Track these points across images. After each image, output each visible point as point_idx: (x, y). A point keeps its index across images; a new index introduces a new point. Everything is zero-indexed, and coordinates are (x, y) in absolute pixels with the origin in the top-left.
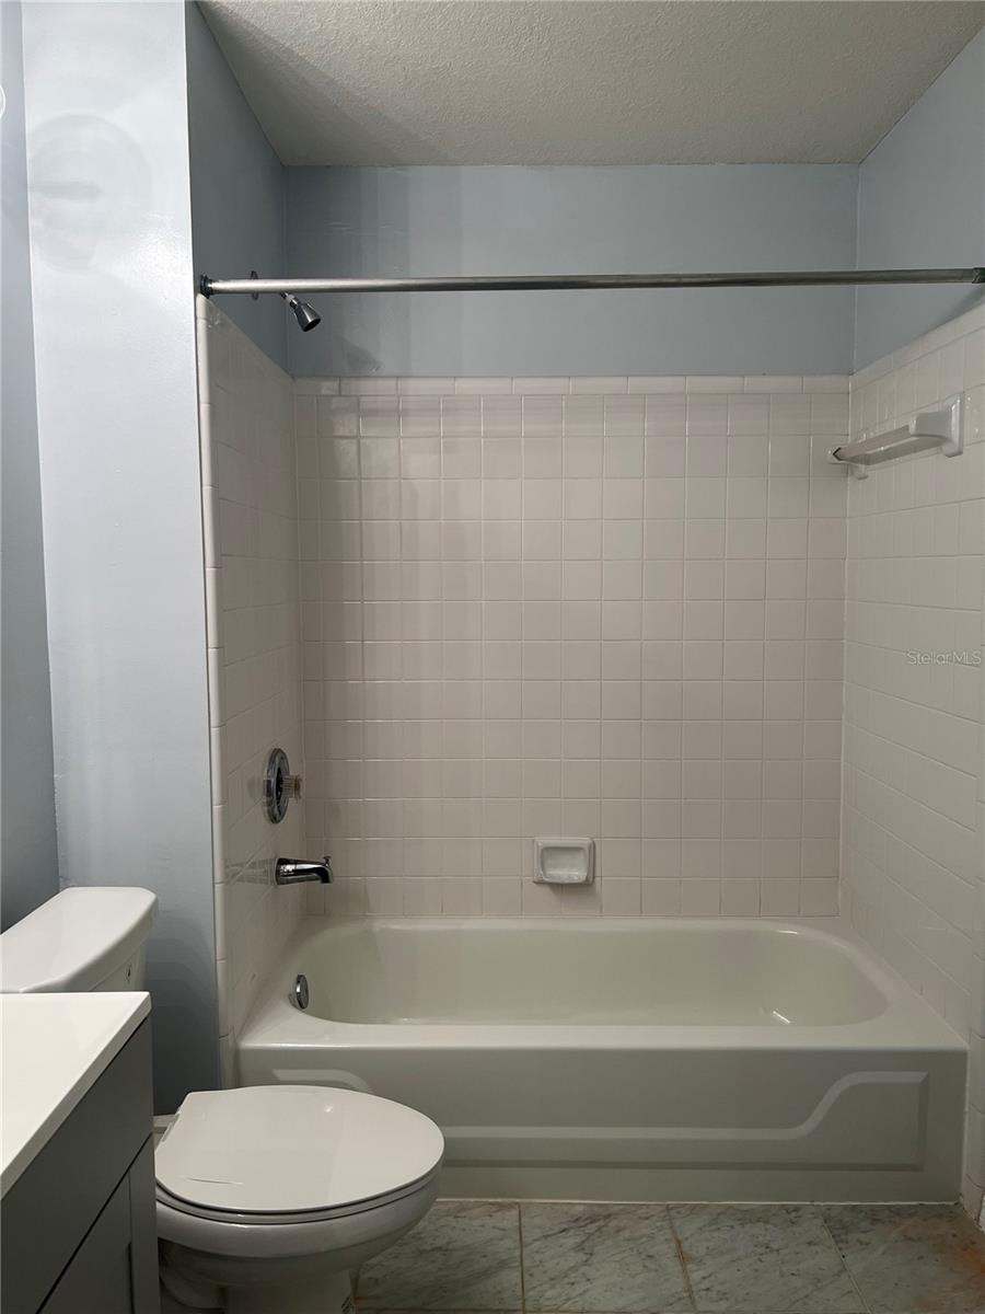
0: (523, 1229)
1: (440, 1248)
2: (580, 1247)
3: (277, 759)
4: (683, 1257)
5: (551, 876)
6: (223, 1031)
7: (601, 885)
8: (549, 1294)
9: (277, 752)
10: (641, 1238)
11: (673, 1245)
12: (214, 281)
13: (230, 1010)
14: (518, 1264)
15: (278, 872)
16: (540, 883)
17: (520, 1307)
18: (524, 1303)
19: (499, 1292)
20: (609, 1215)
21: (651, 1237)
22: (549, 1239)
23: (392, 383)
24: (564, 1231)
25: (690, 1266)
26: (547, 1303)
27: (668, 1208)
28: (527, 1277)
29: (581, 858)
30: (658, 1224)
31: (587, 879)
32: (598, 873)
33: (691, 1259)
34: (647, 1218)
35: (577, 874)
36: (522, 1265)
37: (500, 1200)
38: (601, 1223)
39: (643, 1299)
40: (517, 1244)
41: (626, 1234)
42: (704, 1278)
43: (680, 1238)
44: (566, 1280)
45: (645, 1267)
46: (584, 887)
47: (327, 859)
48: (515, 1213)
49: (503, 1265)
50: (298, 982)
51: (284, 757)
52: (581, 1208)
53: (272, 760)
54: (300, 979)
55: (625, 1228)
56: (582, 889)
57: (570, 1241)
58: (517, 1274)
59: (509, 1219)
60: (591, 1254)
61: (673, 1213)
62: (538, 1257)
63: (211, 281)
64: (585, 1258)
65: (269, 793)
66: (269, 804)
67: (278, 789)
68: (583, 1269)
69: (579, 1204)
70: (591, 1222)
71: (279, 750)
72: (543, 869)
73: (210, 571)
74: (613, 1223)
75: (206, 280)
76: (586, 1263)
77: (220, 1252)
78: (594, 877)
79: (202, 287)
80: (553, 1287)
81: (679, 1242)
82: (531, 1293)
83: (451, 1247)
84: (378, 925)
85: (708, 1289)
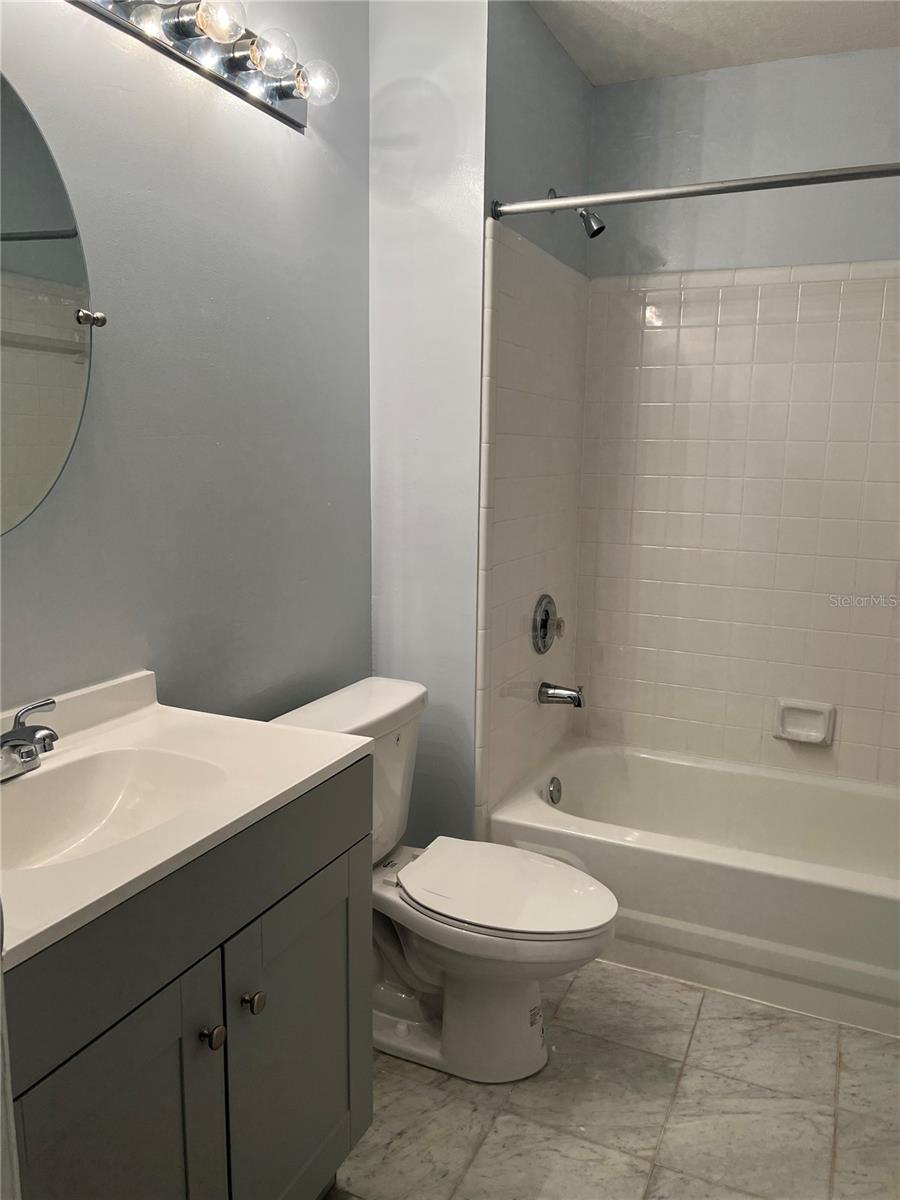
0: (702, 1009)
1: (629, 1003)
2: (748, 1034)
3: (544, 603)
4: (839, 1064)
5: (789, 733)
6: (477, 802)
7: (842, 748)
8: (709, 1058)
9: (545, 597)
10: (806, 1041)
11: (835, 1054)
12: (504, 205)
13: (485, 788)
14: (690, 1030)
15: (540, 692)
16: (778, 738)
17: (681, 1059)
18: (686, 1058)
19: (667, 1045)
20: (783, 1018)
21: (817, 1043)
22: (723, 1021)
23: (675, 278)
24: (738, 1018)
25: (842, 1074)
26: (705, 1063)
27: (840, 1027)
28: (693, 1042)
29: (821, 722)
30: (827, 1036)
31: (824, 740)
32: (837, 737)
33: (846, 1068)
34: (817, 1029)
35: (815, 734)
36: (693, 1032)
37: (689, 983)
38: (774, 1022)
39: (791, 1085)
40: (694, 1017)
41: (794, 1035)
42: (854, 1086)
43: (843, 1051)
44: (728, 1053)
45: (802, 1063)
46: (824, 747)
47: (580, 688)
48: (700, 995)
49: (677, 1028)
50: (552, 782)
51: (551, 602)
52: (758, 1007)
53: (539, 603)
54: (554, 780)
55: (792, 1031)
56: (822, 748)
57: (740, 1026)
58: (685, 1039)
59: (694, 999)
60: (756, 1041)
61: (844, 1031)
62: (708, 1031)
63: (501, 205)
64: (749, 1042)
65: (535, 628)
66: (535, 637)
67: (545, 626)
68: (745, 1050)
69: (759, 1004)
70: (765, 1019)
71: (548, 596)
72: (782, 725)
73: (485, 446)
74: (785, 1025)
75: (497, 204)
76: (749, 1046)
77: (437, 942)
78: (832, 740)
79: (493, 211)
80: (713, 1054)
81: (840, 1054)
82: (695, 1054)
83: (638, 1004)
84: (629, 751)
85: (853, 1095)
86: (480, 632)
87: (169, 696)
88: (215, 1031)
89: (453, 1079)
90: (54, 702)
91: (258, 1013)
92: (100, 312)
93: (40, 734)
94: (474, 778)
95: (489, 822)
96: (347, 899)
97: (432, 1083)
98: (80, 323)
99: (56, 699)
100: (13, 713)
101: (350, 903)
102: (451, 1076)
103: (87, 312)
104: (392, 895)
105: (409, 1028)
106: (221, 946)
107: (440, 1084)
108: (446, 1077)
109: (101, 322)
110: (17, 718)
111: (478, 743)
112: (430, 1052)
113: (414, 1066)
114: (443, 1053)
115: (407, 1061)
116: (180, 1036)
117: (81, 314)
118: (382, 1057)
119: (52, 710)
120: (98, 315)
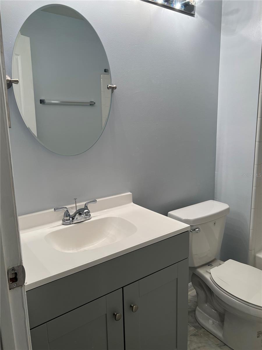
6: (250, 249)
73: (259, 119)
86: (254, 188)
87: (137, 201)
88: (117, 315)
89: (226, 346)
90: (96, 201)
91: (136, 311)
92: (115, 85)
93: (85, 211)
94: (249, 240)
95: (255, 257)
96: (177, 279)
97: (218, 344)
98: (108, 89)
99: (97, 200)
100: (84, 203)
101: (178, 280)
102: (225, 345)
103: (110, 85)
104: (207, 276)
105: (213, 323)
106: (123, 288)
107: (221, 346)
108: (224, 344)
109: (116, 88)
110: (85, 204)
111: (251, 228)
112: (220, 334)
113: (213, 336)
114: (223, 335)
115: (211, 334)
116: (106, 313)
117: (108, 86)
118: (203, 329)
119: (95, 203)
120: (114, 86)
